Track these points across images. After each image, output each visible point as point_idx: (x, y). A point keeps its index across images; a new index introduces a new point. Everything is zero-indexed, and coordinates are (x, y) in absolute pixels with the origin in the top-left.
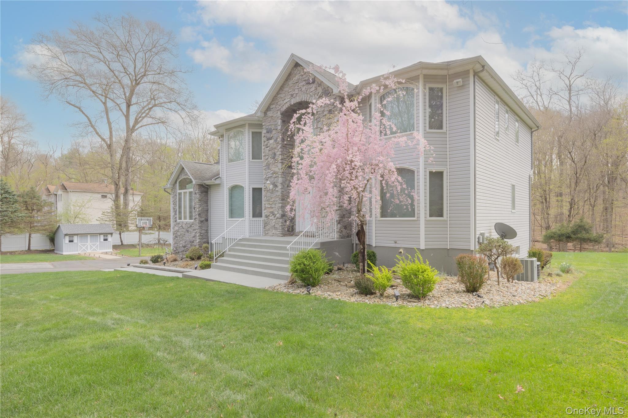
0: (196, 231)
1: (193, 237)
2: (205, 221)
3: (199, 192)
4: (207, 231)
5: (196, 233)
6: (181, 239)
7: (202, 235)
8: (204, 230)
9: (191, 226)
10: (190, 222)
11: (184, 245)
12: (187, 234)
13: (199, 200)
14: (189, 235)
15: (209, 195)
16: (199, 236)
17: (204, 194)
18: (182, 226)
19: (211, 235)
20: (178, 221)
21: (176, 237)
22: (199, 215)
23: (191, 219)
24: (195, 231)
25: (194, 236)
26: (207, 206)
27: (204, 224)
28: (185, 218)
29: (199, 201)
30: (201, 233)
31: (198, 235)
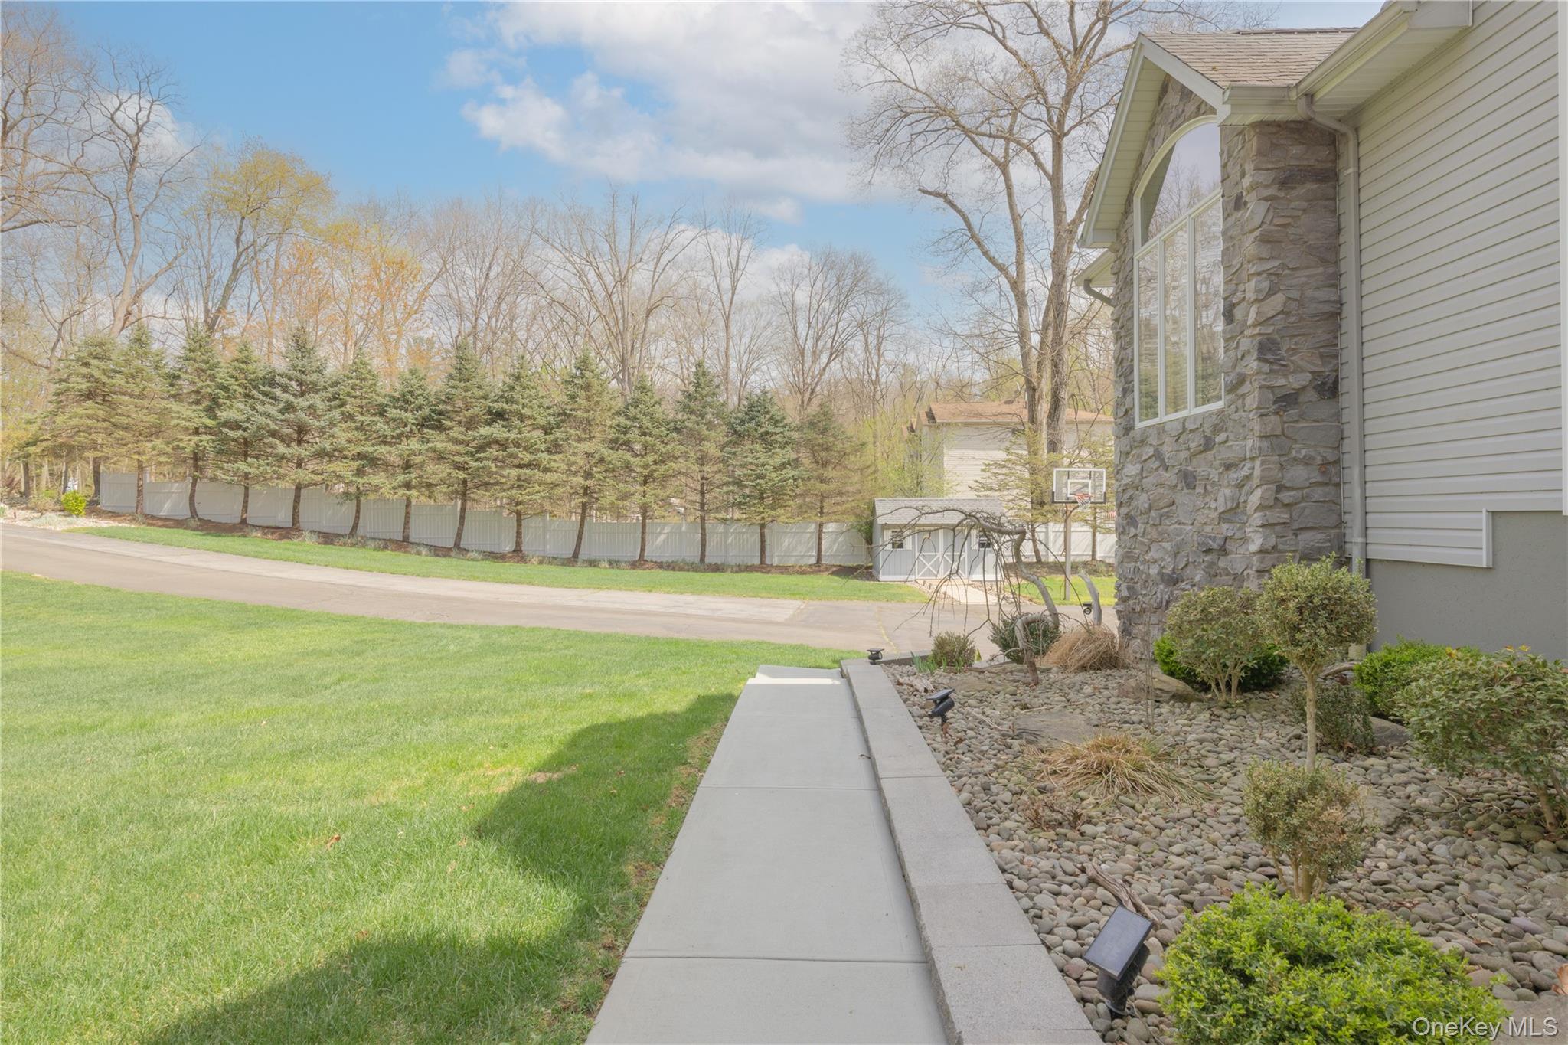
0: (1245, 472)
1: (1223, 517)
2: (1311, 395)
3: (1264, 177)
4: (1331, 472)
5: (1240, 486)
6: (1154, 535)
7: (1286, 497)
8: (1307, 462)
9: (1208, 444)
10: (1204, 417)
11: (1168, 571)
12: (1183, 497)
13: (1265, 240)
14: (1200, 503)
15: (1347, 191)
16: (1261, 508)
17: (1301, 190)
18: (1158, 455)
19: (1371, 505)
20: (1139, 425)
21: (1130, 520)
22: (1267, 349)
23: (1207, 400)
24: (1235, 475)
25: (1233, 512)
26: (1334, 280)
27: (1302, 417)
28: (1176, 403)
29: (1265, 251)
30: (1280, 488)
31: (1255, 499)
